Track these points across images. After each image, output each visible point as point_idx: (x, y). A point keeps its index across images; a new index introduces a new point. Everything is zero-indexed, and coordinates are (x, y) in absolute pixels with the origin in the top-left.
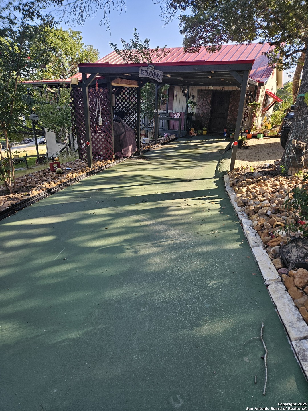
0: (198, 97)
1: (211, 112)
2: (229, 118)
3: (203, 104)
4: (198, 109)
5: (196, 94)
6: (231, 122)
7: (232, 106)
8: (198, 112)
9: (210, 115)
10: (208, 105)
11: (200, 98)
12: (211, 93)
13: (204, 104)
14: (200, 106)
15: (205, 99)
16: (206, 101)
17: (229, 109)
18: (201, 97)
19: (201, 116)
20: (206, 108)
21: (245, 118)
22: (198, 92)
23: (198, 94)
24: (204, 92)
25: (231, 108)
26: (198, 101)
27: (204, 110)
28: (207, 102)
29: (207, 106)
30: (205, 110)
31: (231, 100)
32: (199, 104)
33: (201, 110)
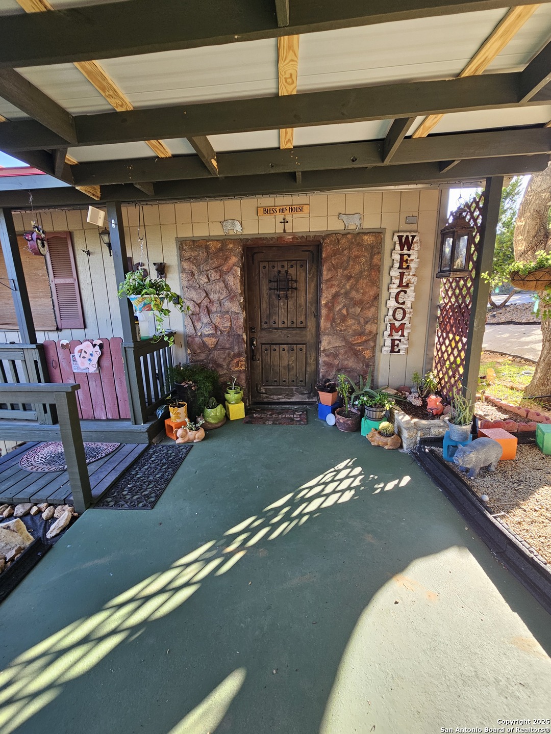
0: (183, 270)
1: (250, 326)
2: (329, 343)
3: (207, 295)
4: (194, 317)
5: (171, 258)
6: (336, 362)
7: (335, 296)
8: (194, 327)
9: (245, 337)
10: (232, 298)
11: (193, 274)
12: (239, 250)
13: (214, 297)
14: (199, 305)
15: (214, 276)
16: (222, 285)
17: (324, 311)
18: (198, 266)
19: (210, 342)
20: (227, 312)
21: (393, 341)
22: (181, 249)
23: (181, 258)
24: (207, 247)
25: (330, 307)
26: (186, 284)
27: (216, 319)
28: (226, 286)
29: (227, 304)
30: (222, 318)
31: (326, 275)
32: (193, 294)
33: (205, 319)
